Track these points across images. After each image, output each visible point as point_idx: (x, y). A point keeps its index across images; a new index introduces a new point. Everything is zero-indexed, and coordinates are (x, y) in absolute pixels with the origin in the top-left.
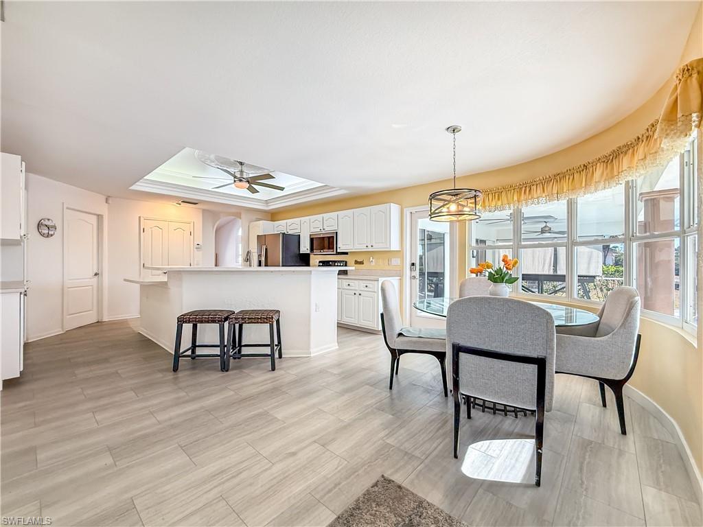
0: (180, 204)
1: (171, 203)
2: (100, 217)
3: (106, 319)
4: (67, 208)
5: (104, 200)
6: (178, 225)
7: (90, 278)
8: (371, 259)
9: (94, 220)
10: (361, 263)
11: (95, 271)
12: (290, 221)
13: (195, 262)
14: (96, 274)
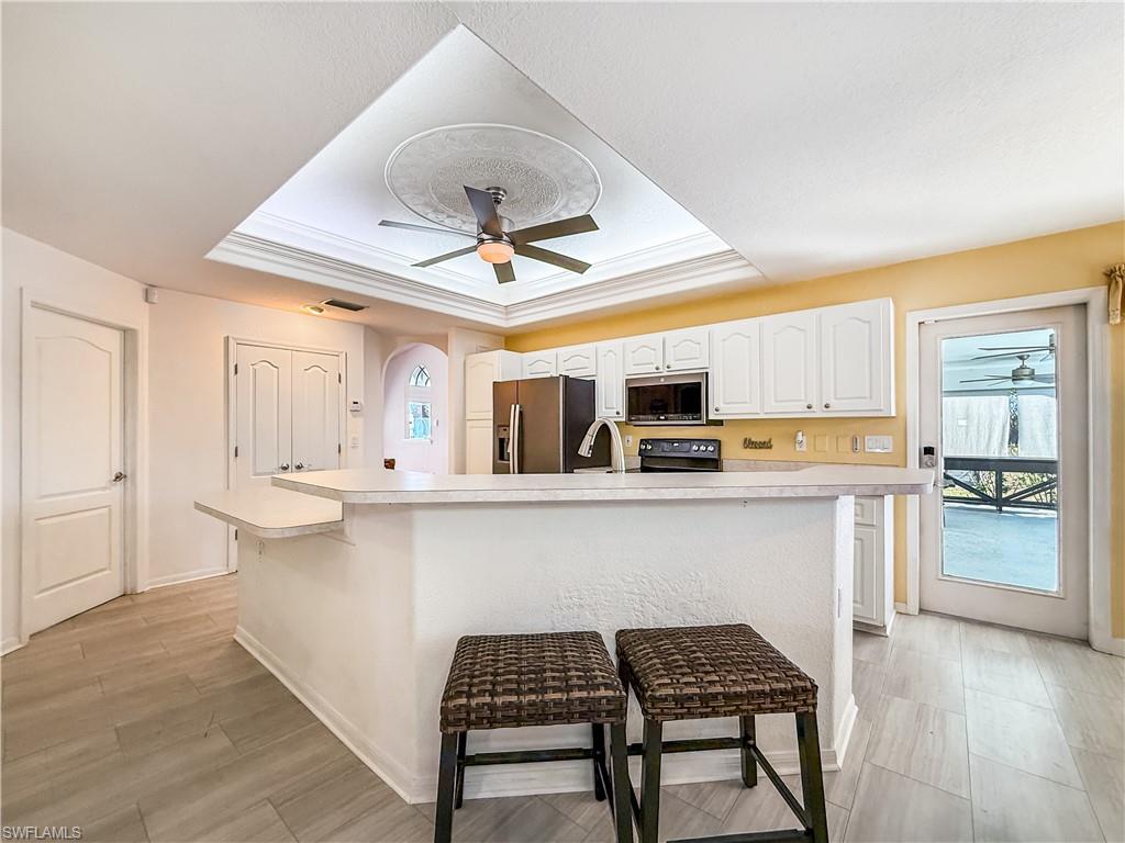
0: (321, 311)
1: (301, 308)
2: (128, 335)
3: (144, 585)
4: (35, 305)
5: (140, 295)
6: (316, 359)
7: (105, 488)
8: (800, 437)
9: (113, 341)
10: (766, 445)
11: (117, 469)
12: (564, 351)
13: (350, 444)
14: (118, 477)
